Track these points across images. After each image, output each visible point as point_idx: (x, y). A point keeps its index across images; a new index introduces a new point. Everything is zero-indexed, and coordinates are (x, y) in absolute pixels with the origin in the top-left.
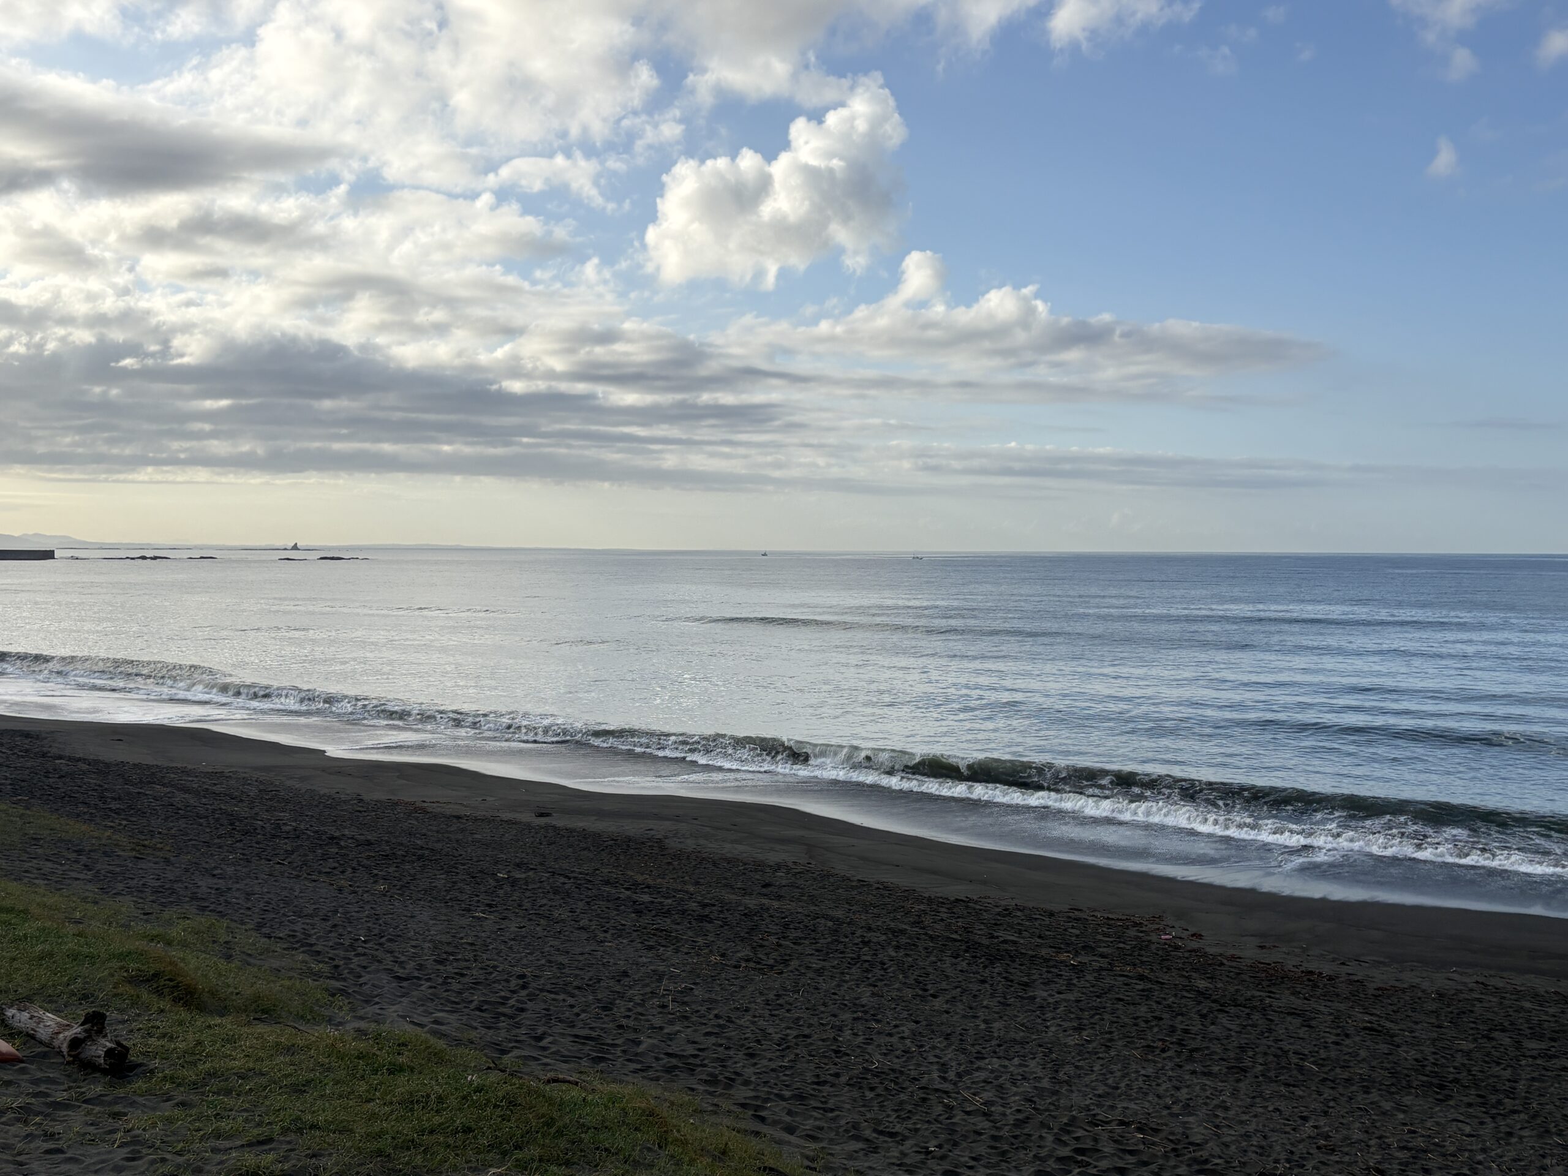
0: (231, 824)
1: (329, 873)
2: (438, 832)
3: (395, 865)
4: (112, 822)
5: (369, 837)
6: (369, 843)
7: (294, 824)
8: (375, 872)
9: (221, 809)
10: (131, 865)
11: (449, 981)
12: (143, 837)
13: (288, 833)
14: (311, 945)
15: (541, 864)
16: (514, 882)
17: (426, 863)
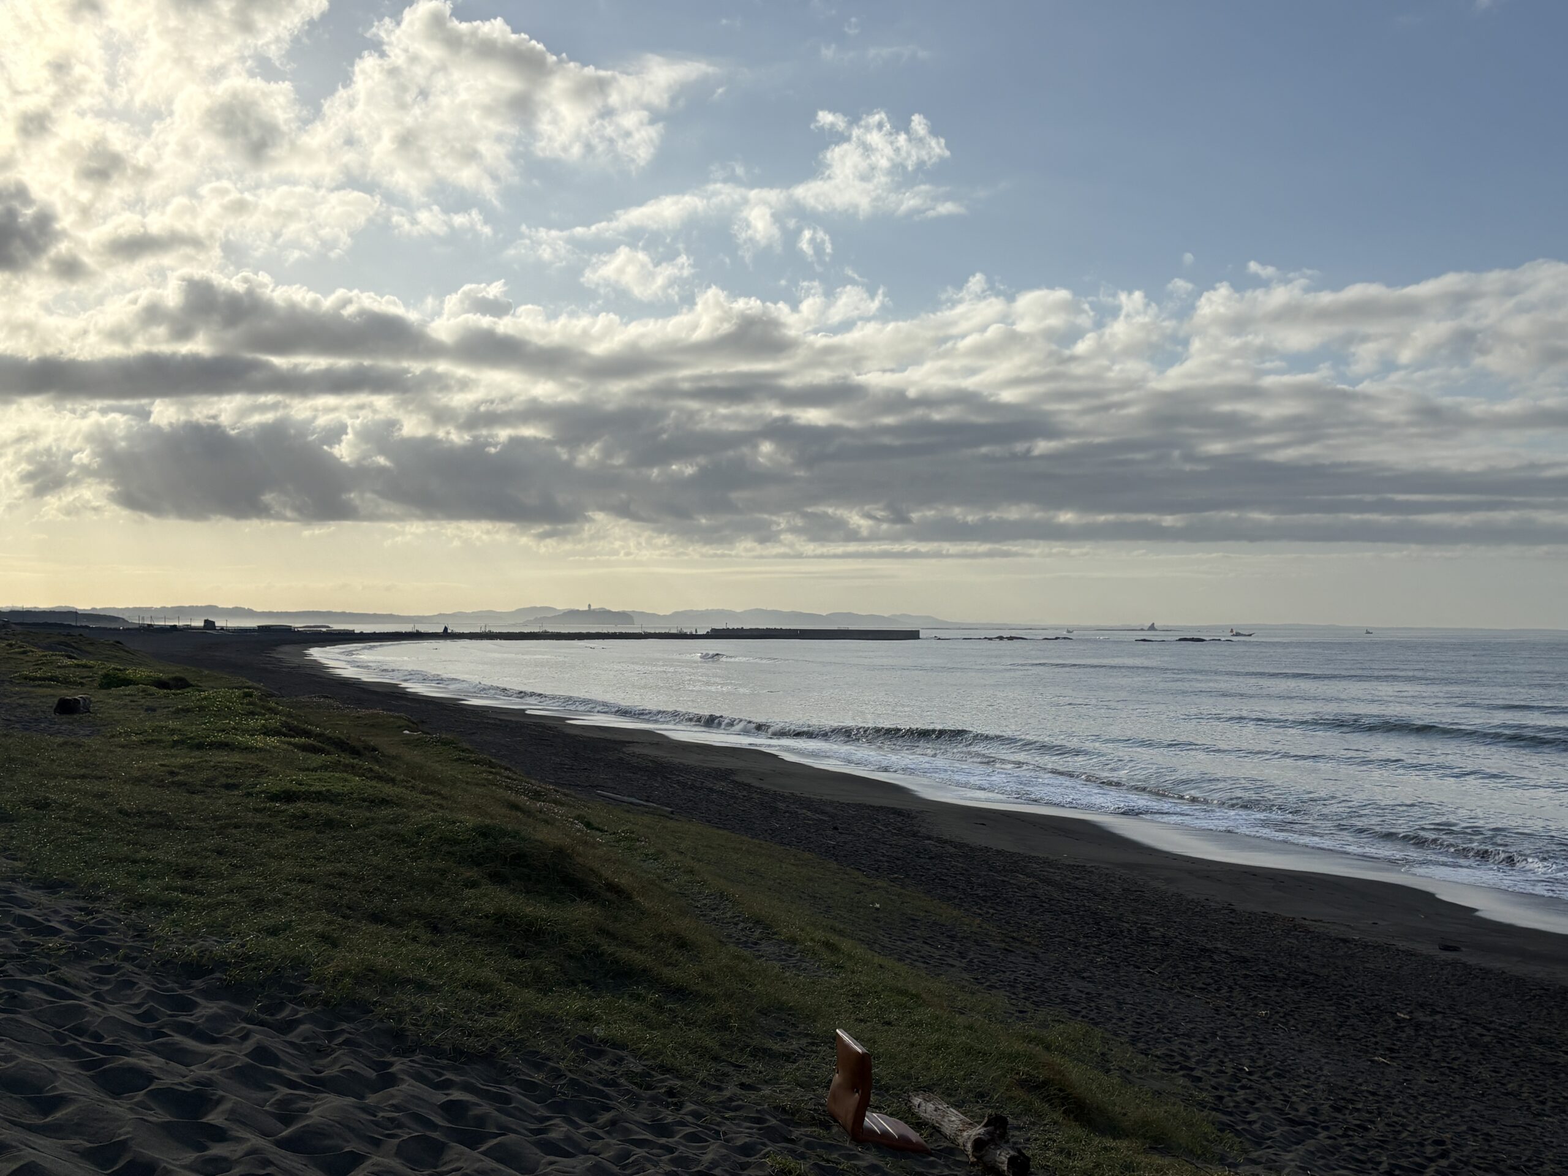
0: (1098, 924)
1: (1205, 989)
2: (1322, 956)
3: (1275, 989)
4: (980, 909)
5: (1245, 954)
6: (1244, 960)
7: (1161, 930)
8: (1254, 994)
9: (1084, 906)
10: (1001, 957)
11: (1351, 1133)
12: (1011, 929)
13: (1156, 938)
14: (1192, 1069)
15: (1450, 1008)
16: (1418, 1026)
17: (1311, 990)
